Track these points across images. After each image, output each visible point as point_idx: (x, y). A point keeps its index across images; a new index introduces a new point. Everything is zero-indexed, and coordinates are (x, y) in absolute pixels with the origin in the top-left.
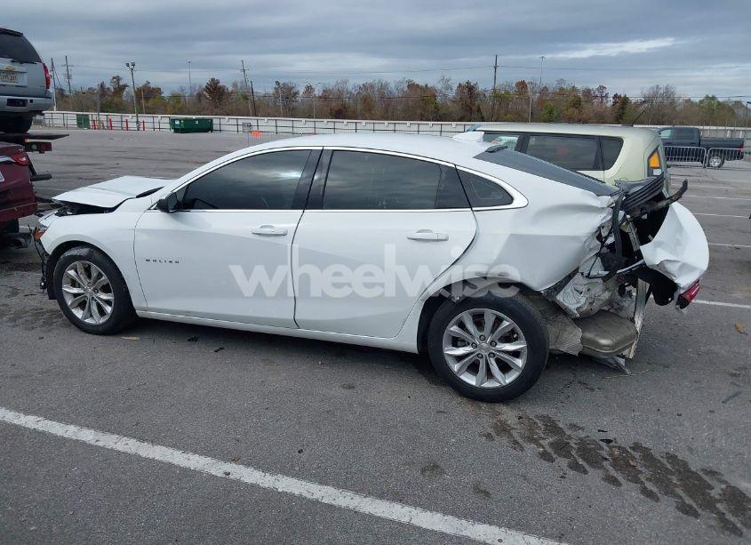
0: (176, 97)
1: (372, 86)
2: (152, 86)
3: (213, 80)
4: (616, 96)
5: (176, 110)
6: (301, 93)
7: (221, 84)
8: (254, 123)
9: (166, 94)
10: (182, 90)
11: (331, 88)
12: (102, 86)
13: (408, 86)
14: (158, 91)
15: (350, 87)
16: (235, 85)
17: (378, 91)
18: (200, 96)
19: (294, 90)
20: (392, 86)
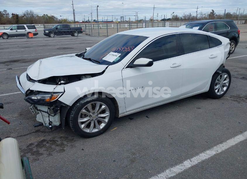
4: (13, 14)
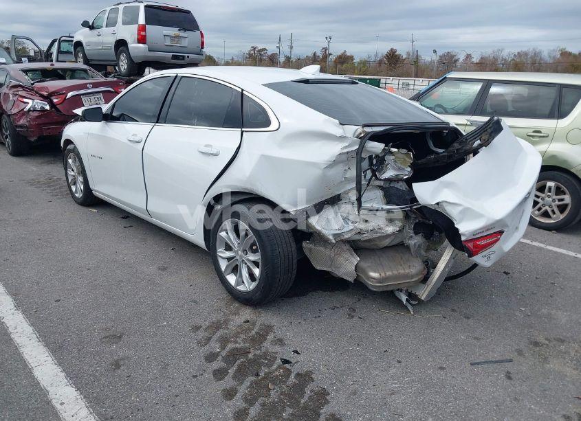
0: (364, 63)
1: (526, 54)
2: (348, 54)
3: (392, 49)
5: (361, 72)
6: (461, 60)
7: (397, 53)
8: (411, 82)
9: (356, 60)
10: (369, 58)
11: (487, 56)
12: (315, 54)
13: (561, 54)
14: (352, 58)
15: (505, 54)
16: (408, 54)
17: (531, 58)
18: (380, 62)
19: (456, 58)
20: (545, 55)
